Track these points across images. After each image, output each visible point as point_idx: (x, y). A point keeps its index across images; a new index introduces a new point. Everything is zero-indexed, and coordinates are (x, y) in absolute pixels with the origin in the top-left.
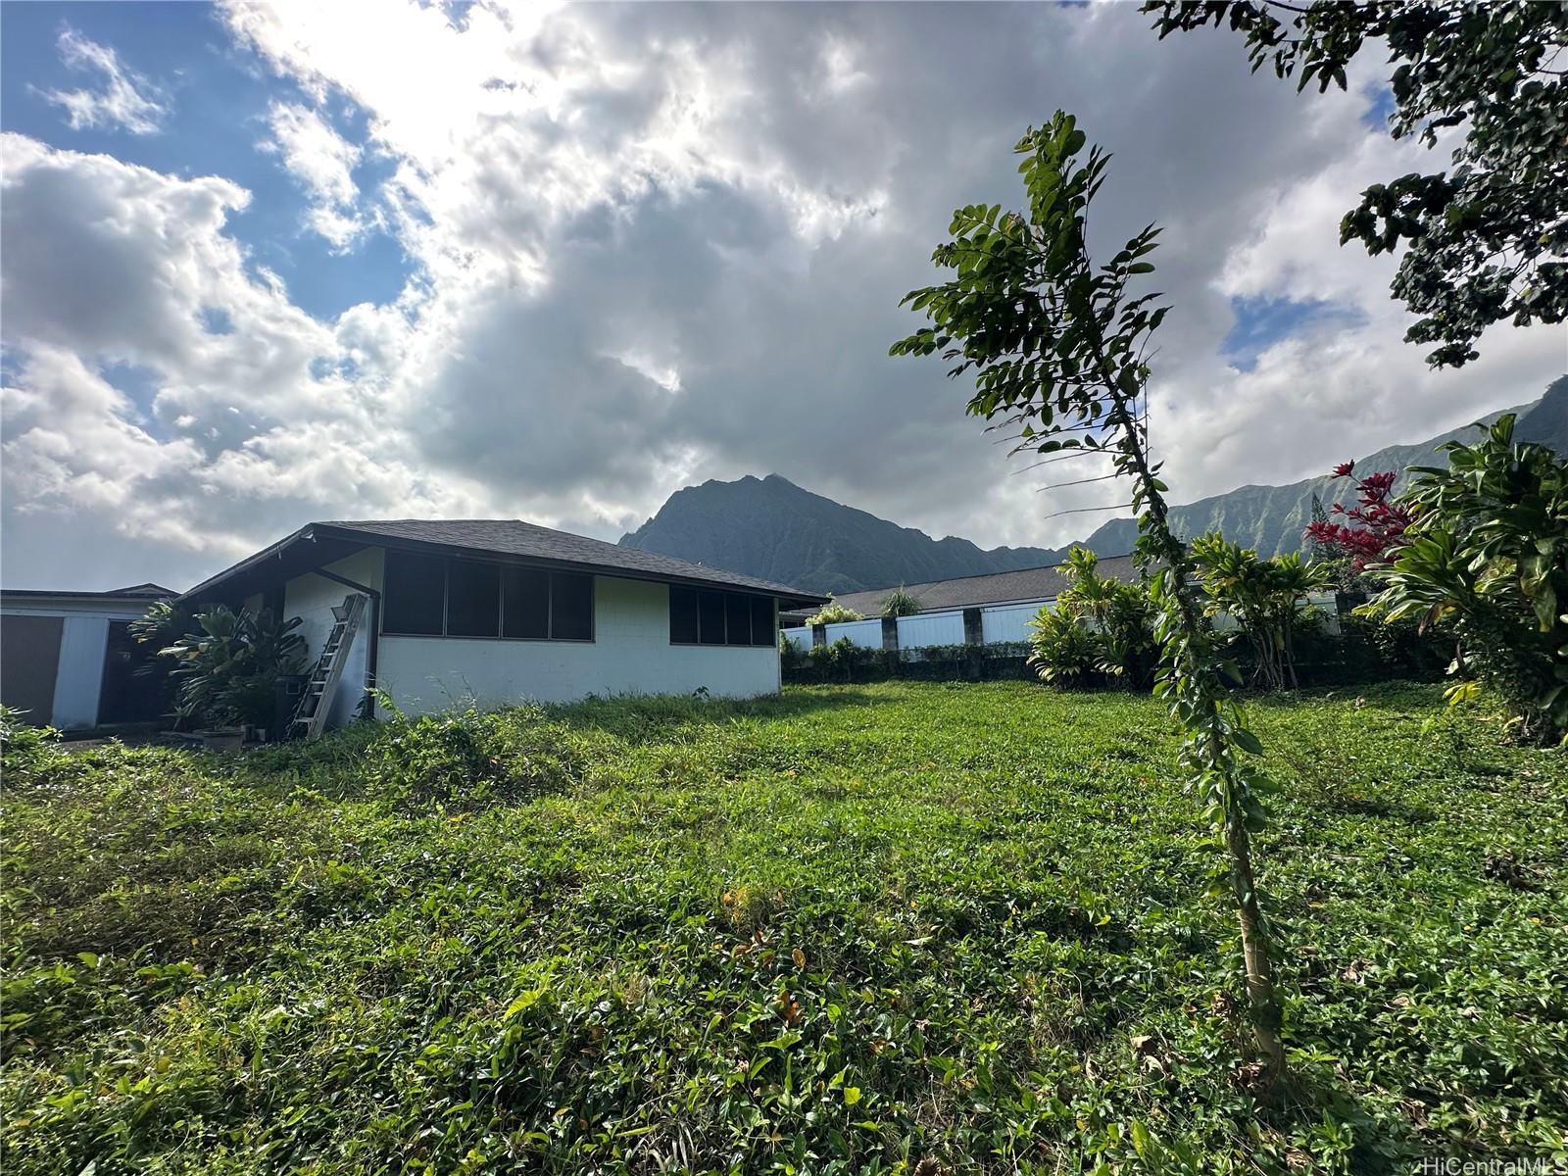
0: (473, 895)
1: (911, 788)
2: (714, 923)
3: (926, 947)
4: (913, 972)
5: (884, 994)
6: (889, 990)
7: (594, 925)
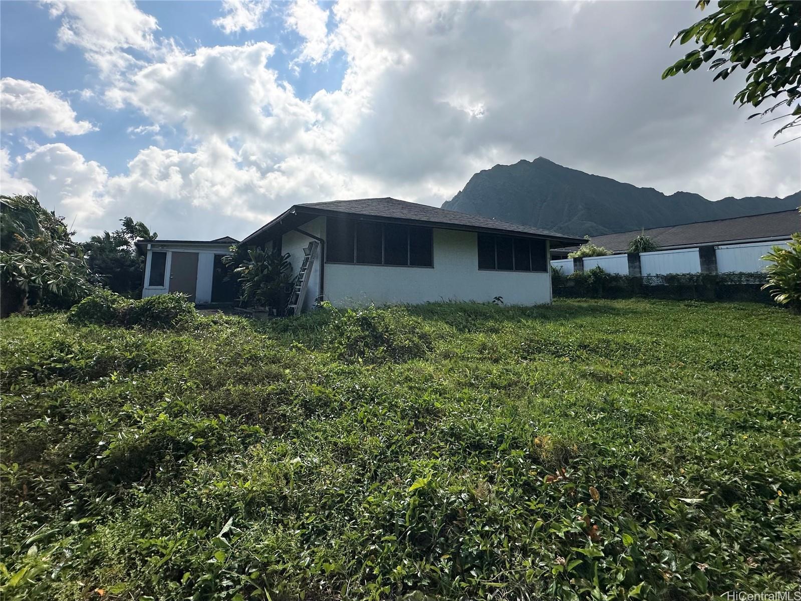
0: (383, 413)
1: (665, 380)
2: (529, 456)
3: (698, 506)
4: (690, 525)
5: (666, 535)
6: (670, 534)
7: (451, 443)
